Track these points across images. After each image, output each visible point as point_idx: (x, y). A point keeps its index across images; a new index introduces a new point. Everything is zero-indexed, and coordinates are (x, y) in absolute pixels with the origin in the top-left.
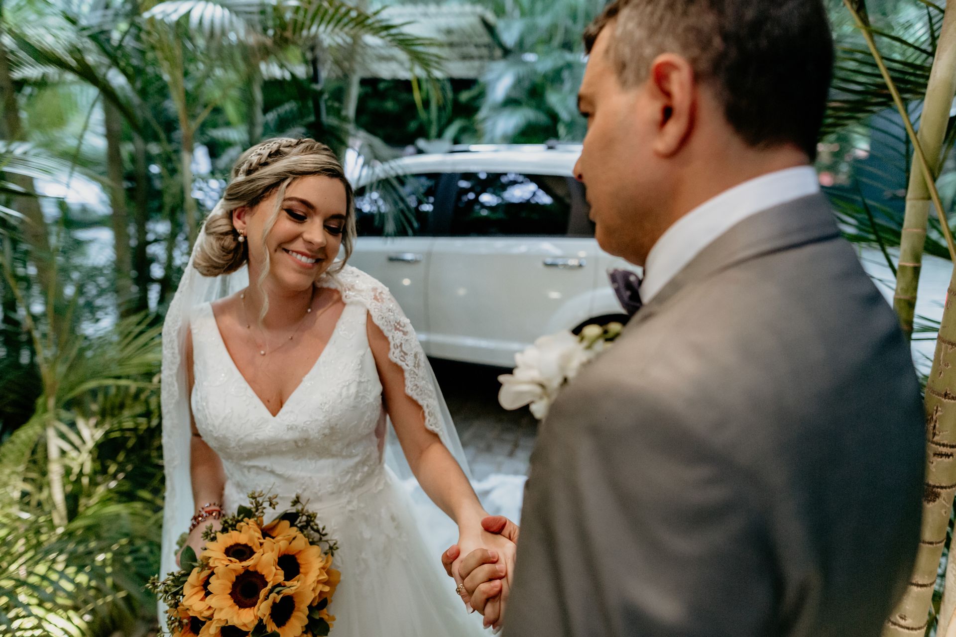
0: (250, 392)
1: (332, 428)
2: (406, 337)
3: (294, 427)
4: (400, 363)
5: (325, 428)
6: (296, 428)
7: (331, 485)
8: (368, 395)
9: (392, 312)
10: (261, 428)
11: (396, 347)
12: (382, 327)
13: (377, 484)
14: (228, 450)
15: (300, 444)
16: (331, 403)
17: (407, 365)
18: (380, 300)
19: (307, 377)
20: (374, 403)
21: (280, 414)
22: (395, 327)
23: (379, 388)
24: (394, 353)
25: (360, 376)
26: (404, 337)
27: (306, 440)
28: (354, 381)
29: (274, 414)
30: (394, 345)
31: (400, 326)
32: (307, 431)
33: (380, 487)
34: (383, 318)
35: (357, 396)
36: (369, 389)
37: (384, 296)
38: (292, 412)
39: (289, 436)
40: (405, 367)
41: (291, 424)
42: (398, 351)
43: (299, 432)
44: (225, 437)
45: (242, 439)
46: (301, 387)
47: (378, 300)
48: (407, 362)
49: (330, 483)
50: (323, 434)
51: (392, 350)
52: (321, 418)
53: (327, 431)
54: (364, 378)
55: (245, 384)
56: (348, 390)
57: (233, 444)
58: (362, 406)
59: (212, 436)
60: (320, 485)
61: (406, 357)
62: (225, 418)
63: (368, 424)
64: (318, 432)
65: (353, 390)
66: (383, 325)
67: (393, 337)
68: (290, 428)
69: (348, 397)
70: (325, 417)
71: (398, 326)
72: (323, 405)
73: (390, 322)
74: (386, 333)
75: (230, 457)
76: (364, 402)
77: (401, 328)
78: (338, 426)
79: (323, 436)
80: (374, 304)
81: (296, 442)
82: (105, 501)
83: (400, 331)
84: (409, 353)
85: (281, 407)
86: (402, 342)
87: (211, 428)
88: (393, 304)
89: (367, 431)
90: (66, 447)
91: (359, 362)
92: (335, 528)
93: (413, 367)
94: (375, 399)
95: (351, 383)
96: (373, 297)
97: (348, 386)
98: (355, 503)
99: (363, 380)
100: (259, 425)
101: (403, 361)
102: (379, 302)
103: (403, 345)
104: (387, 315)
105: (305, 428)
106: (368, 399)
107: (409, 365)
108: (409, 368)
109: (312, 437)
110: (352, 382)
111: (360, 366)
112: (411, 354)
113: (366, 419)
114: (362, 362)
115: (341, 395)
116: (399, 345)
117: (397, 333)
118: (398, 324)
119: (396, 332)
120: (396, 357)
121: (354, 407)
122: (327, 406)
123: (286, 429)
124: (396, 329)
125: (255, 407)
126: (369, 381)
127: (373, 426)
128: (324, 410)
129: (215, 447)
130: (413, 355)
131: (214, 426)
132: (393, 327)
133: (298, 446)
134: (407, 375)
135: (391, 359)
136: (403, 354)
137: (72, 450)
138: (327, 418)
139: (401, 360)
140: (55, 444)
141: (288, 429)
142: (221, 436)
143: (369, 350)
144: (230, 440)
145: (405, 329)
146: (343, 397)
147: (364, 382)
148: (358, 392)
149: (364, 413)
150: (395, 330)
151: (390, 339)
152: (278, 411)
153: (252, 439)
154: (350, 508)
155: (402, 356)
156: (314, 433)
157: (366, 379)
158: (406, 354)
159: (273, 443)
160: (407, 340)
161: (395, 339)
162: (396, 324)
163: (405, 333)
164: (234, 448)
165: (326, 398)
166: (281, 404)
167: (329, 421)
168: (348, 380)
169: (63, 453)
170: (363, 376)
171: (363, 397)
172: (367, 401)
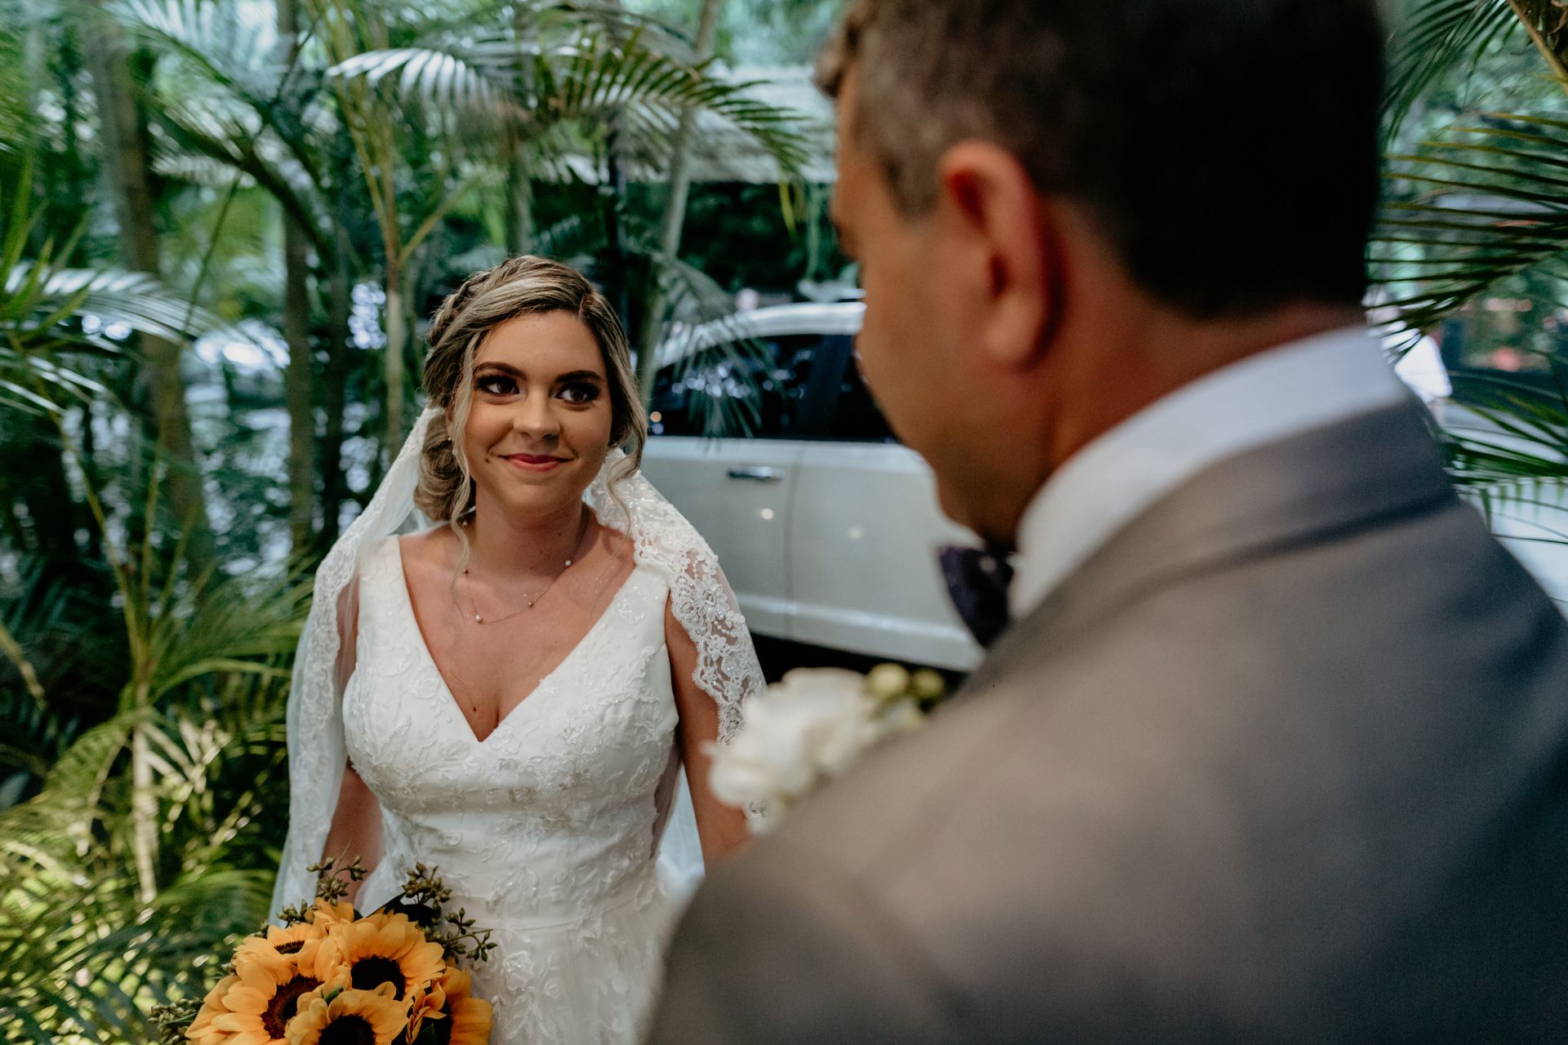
0: (445, 693)
1: (577, 776)
2: (733, 649)
3: (512, 764)
4: (712, 692)
5: (565, 774)
6: (516, 766)
7: (558, 887)
8: (651, 727)
9: (712, 601)
10: (455, 760)
11: (708, 662)
12: (686, 625)
13: (641, 894)
14: (393, 793)
15: (518, 797)
16: (582, 730)
17: (726, 698)
18: (696, 576)
19: (549, 678)
20: (660, 744)
21: (491, 737)
22: (714, 627)
23: (671, 718)
24: (702, 673)
25: (642, 692)
26: (728, 647)
27: (530, 791)
28: (630, 697)
29: (481, 735)
30: (706, 658)
31: (725, 627)
32: (533, 774)
33: (645, 902)
34: (692, 608)
35: (631, 725)
36: (655, 717)
37: (706, 569)
38: (512, 736)
39: (501, 779)
40: (720, 700)
41: (507, 758)
42: (712, 670)
43: (519, 775)
44: (390, 768)
45: (420, 774)
46: (535, 696)
47: (692, 576)
48: (726, 694)
49: (556, 883)
50: (561, 785)
51: (701, 667)
52: (561, 755)
53: (568, 780)
54: (649, 695)
55: (437, 679)
56: (617, 711)
57: (403, 783)
58: (637, 744)
59: (369, 763)
60: (537, 885)
61: (725, 683)
62: (396, 734)
63: (642, 779)
64: (553, 780)
65: (625, 713)
66: (690, 620)
67: (706, 645)
68: (506, 765)
69: (615, 725)
70: (569, 753)
71: (719, 627)
72: (568, 731)
73: (704, 617)
74: (693, 635)
75: (394, 805)
76: (642, 739)
77: (724, 631)
78: (588, 775)
79: (560, 788)
80: (682, 580)
81: (511, 792)
82: (216, 864)
83: (722, 635)
84: (733, 677)
85: (496, 726)
86: (722, 655)
87: (368, 750)
88: (718, 585)
89: (637, 792)
90: (163, 767)
91: (643, 667)
92: (553, 969)
93: (736, 703)
94: (663, 738)
95: (623, 701)
96: (686, 568)
97: (618, 705)
98: (598, 925)
99: (645, 700)
100: (453, 754)
101: (719, 690)
102: (693, 578)
103: (724, 661)
104: (702, 604)
105: (530, 769)
106: (650, 735)
107: (729, 698)
108: (728, 704)
109: (540, 787)
110: (626, 699)
111: (644, 674)
112: (737, 679)
113: (640, 770)
114: (648, 667)
115: (602, 720)
116: (715, 659)
117: (716, 639)
118: (722, 622)
119: (713, 637)
120: (706, 681)
121: (622, 744)
122: (575, 735)
123: (497, 765)
124: (715, 631)
125: (450, 721)
126: (656, 702)
127: (652, 783)
128: (569, 742)
129: (372, 785)
130: (740, 681)
131: (374, 746)
132: (710, 625)
133: (514, 800)
134: (722, 715)
135: (698, 684)
136: (720, 677)
137: (171, 773)
138: (572, 757)
139: (715, 687)
140: (144, 761)
141: (502, 766)
142: (384, 766)
143: (664, 648)
144: (399, 774)
145: (733, 634)
146: (604, 723)
147: (648, 703)
148: (633, 719)
149: (639, 759)
150: (713, 633)
151: (701, 646)
152: (490, 732)
153: (436, 777)
154: (587, 934)
155: (717, 681)
156: (545, 781)
157: (651, 699)
158: (726, 678)
159: (471, 790)
160: (732, 654)
161: (709, 649)
162: (716, 623)
163: (731, 641)
164: (404, 789)
165: (576, 719)
166: (496, 720)
167: (574, 762)
168: (620, 695)
169: (158, 777)
170: (647, 693)
171: (641, 729)
172: (648, 739)
